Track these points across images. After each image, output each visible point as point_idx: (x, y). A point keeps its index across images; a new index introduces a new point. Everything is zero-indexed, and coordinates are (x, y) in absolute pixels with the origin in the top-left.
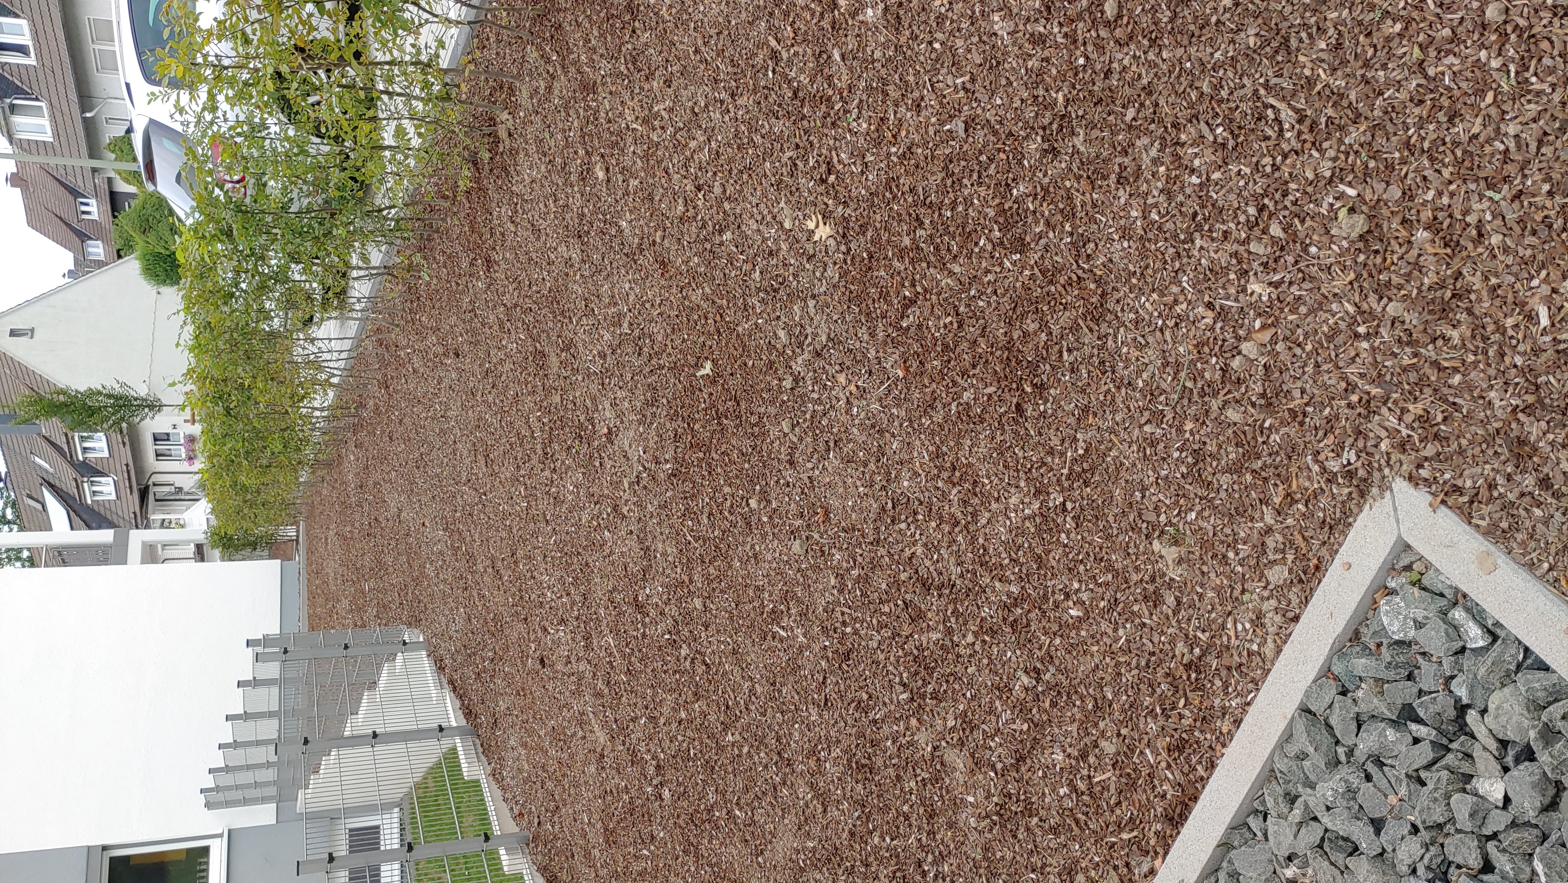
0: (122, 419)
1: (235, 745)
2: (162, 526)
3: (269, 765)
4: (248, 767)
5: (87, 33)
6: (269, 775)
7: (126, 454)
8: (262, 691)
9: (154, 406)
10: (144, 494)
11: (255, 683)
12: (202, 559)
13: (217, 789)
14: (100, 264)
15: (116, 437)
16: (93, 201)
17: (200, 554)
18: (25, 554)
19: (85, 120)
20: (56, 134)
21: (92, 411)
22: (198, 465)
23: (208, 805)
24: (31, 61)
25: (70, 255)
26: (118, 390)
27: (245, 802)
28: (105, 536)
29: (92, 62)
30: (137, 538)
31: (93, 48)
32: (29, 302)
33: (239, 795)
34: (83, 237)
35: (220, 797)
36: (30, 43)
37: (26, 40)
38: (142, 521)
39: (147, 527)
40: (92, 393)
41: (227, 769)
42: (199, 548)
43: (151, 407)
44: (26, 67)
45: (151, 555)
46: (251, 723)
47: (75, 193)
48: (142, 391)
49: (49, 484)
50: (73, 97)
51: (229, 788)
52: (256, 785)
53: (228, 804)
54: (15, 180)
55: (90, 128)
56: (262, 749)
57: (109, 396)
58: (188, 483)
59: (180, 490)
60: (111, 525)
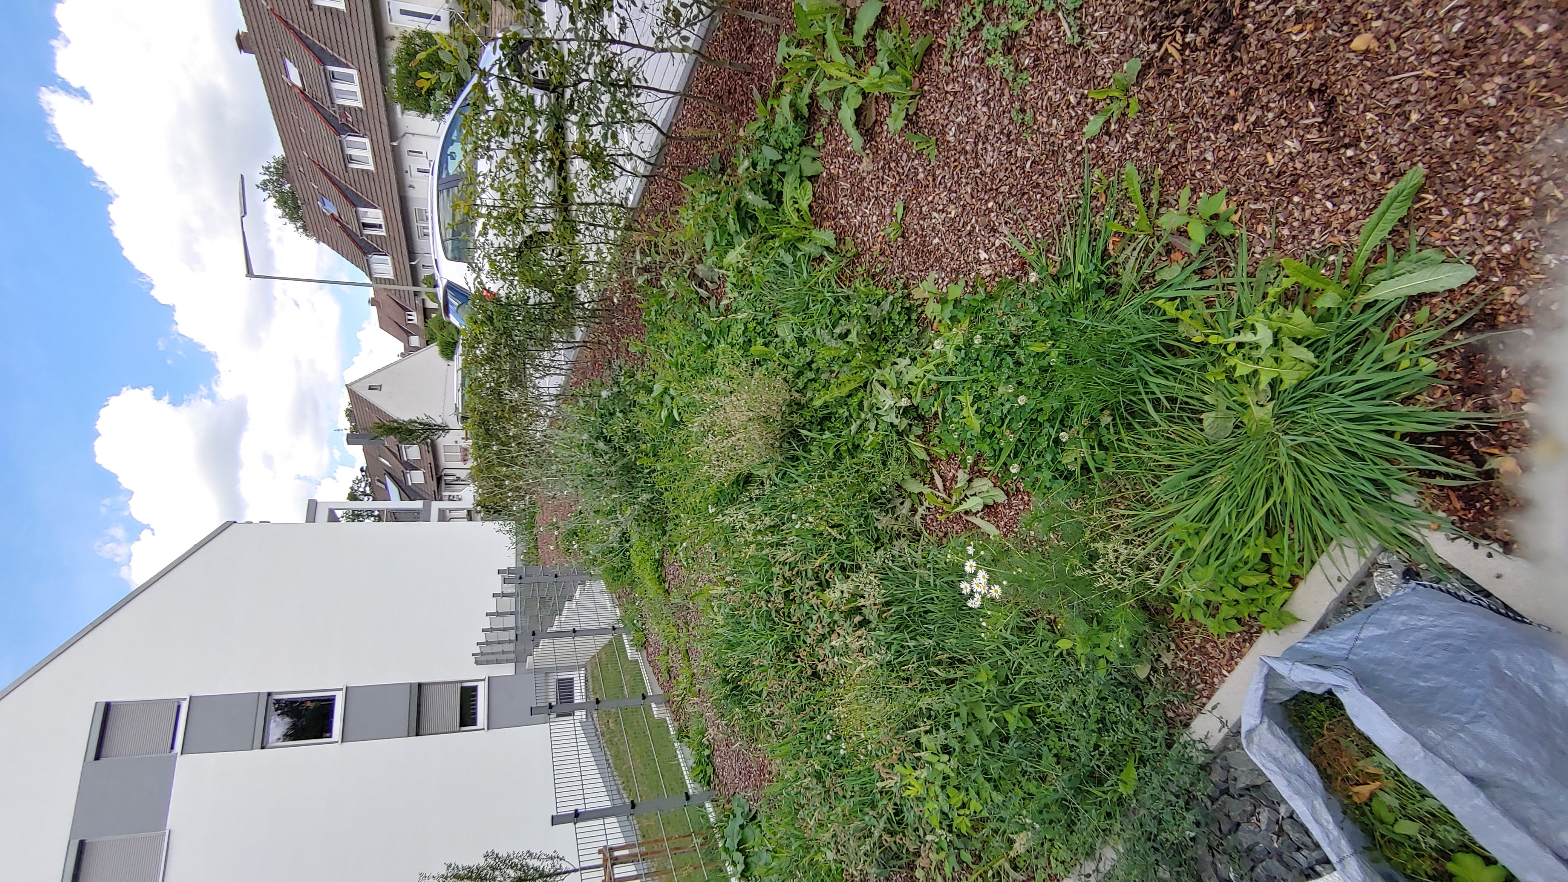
0: (427, 437)
1: (492, 630)
2: (450, 500)
3: (510, 641)
4: (499, 642)
5: (413, 217)
6: (510, 647)
7: (429, 458)
8: (507, 600)
9: (444, 429)
10: (439, 479)
11: (503, 595)
12: (471, 520)
13: (482, 654)
14: (417, 349)
15: (424, 447)
16: (414, 313)
17: (470, 517)
18: (376, 513)
19: (411, 266)
20: (396, 275)
21: (411, 432)
22: (469, 464)
23: (477, 663)
24: (382, 233)
25: (402, 344)
26: (426, 420)
27: (498, 662)
28: (418, 504)
29: (416, 233)
30: (436, 506)
31: (416, 225)
32: (379, 370)
33: (493, 657)
34: (409, 334)
35: (484, 658)
36: (383, 223)
37: (380, 221)
38: (438, 497)
39: (441, 500)
40: (411, 422)
41: (487, 643)
42: (469, 512)
43: (443, 430)
44: (380, 237)
45: (443, 516)
46: (500, 618)
47: (405, 309)
48: (439, 421)
49: (389, 474)
50: (405, 252)
51: (488, 654)
52: (503, 652)
53: (488, 662)
54: (373, 302)
55: (414, 270)
56: (507, 632)
57: (421, 424)
58: (463, 474)
59: (458, 479)
60: (422, 498)
